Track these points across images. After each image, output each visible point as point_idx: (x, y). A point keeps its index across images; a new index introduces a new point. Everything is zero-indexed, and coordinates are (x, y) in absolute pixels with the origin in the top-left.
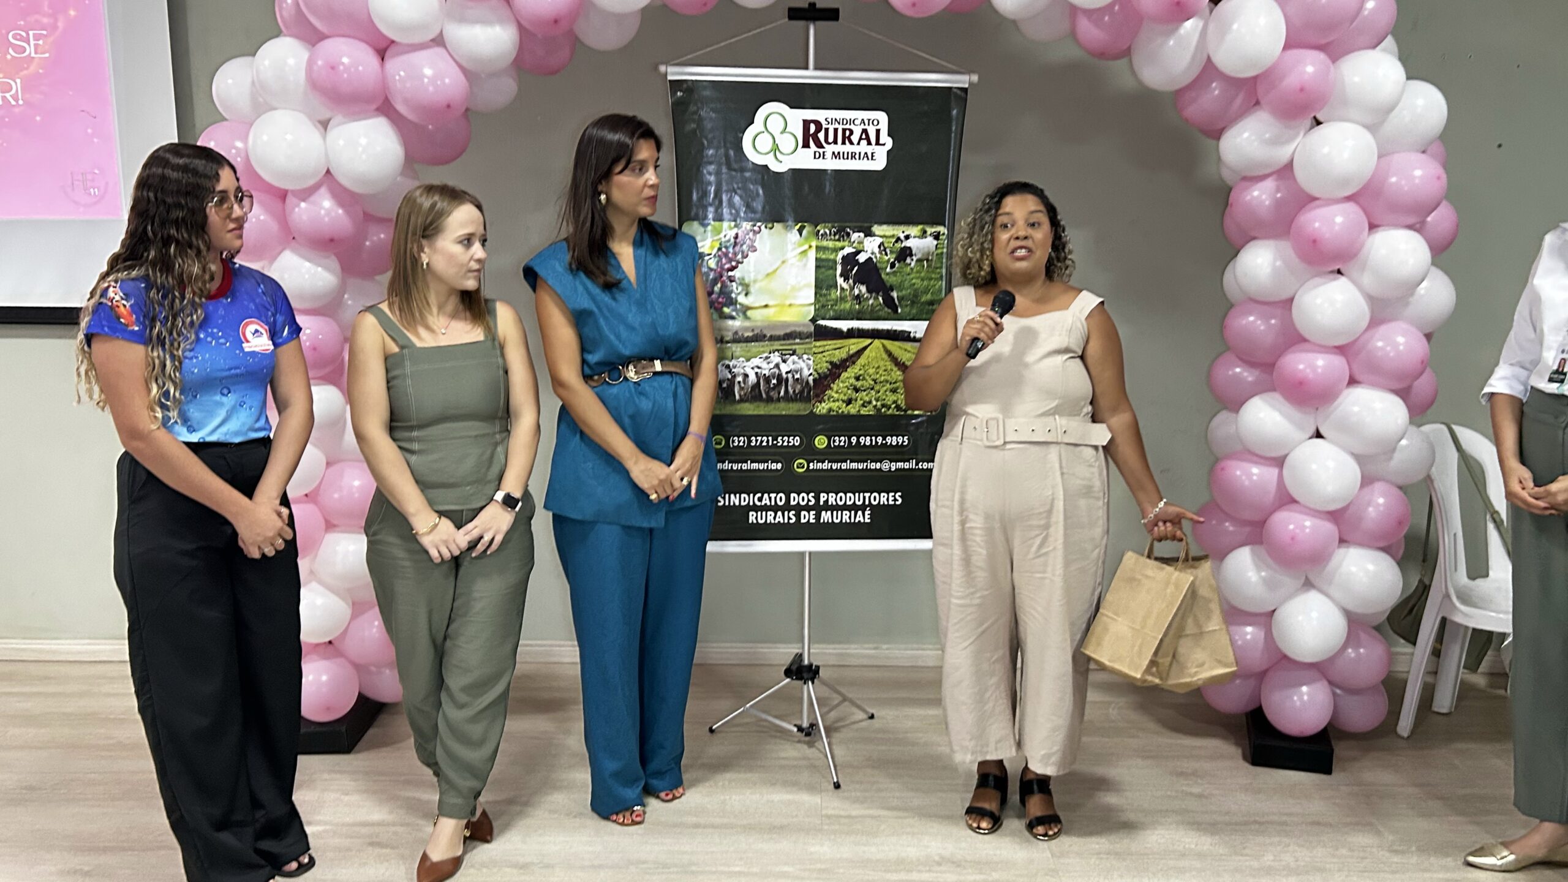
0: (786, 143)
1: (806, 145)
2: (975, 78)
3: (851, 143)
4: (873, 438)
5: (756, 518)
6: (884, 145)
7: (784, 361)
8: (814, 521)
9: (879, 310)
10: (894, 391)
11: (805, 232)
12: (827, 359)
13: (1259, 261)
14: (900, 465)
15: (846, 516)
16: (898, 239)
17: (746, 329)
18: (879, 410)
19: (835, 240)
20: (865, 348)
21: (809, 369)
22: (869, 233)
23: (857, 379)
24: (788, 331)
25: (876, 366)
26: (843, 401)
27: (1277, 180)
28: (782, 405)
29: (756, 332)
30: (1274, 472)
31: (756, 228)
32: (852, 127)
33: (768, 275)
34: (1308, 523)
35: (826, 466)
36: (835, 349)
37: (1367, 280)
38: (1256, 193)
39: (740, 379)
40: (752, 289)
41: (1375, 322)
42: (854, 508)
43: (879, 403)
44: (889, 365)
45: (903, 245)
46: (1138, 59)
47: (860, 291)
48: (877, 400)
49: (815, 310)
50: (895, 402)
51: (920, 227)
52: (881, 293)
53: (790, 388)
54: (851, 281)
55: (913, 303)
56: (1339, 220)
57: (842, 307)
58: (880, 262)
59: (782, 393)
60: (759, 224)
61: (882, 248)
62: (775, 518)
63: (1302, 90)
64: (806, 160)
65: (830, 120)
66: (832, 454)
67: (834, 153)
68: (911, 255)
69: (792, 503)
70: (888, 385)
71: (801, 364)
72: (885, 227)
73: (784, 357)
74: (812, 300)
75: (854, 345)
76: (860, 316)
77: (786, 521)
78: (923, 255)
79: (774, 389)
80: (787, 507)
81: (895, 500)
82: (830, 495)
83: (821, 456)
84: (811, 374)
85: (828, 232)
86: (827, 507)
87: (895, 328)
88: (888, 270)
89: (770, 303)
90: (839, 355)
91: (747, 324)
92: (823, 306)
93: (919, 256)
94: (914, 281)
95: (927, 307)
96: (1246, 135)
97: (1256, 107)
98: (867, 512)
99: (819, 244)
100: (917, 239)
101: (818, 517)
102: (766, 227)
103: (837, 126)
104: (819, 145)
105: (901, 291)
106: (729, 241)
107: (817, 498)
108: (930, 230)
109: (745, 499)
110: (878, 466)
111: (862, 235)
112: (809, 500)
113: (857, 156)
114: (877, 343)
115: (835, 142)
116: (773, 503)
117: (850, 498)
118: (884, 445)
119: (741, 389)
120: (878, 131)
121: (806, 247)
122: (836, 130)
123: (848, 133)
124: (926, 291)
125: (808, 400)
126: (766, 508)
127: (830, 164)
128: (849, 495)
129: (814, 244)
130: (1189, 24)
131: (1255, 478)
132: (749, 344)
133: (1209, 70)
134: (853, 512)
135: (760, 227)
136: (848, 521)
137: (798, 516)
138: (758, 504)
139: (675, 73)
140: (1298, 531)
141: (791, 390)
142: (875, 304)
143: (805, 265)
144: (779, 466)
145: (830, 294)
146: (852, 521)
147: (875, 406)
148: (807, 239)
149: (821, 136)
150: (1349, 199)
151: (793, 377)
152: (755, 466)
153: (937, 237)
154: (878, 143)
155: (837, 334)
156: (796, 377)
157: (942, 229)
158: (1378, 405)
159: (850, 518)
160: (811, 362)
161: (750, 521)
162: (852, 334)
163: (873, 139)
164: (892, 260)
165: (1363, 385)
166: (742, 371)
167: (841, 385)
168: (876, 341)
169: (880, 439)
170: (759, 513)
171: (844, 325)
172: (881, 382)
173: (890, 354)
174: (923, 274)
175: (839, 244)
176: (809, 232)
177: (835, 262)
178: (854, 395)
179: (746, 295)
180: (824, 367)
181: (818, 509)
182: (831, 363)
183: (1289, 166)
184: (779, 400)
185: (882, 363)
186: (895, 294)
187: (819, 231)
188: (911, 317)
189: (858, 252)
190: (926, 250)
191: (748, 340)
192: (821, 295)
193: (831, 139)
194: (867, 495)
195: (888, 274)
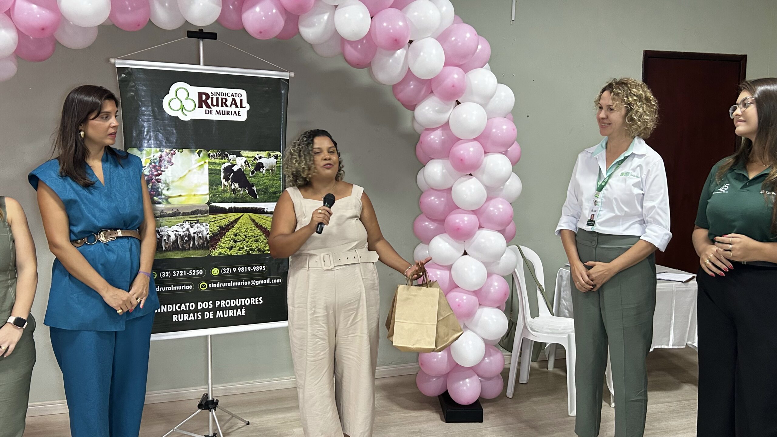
0: (189, 105)
1: (201, 106)
2: (292, 74)
3: (227, 106)
4: (246, 268)
5: (178, 318)
6: (245, 107)
7: (192, 227)
8: (212, 317)
9: (247, 197)
10: (256, 241)
11: (202, 154)
12: (217, 225)
13: (435, 170)
14: (261, 282)
15: (231, 313)
16: (255, 158)
17: (169, 209)
18: (248, 252)
19: (220, 159)
20: (239, 218)
21: (207, 231)
22: (239, 155)
23: (235, 235)
24: (194, 210)
25: (246, 228)
26: (228, 248)
27: (442, 130)
28: (191, 252)
29: (174, 211)
30: (447, 272)
31: (172, 152)
32: (227, 97)
33: (180, 178)
34: (465, 297)
35: (218, 285)
36: (222, 219)
37: (485, 178)
38: (432, 137)
39: (165, 238)
40: (171, 186)
41: (489, 199)
42: (236, 308)
43: (248, 248)
44: (253, 227)
45: (258, 162)
46: (375, 68)
47: (235, 186)
48: (247, 247)
49: (209, 198)
50: (257, 247)
51: (267, 152)
52: (247, 188)
53: (196, 242)
54: (230, 181)
55: (265, 193)
56: (471, 149)
57: (225, 196)
58: (246, 171)
59: (191, 245)
60: (174, 150)
61: (247, 163)
62: (189, 318)
63: (453, 86)
64: (201, 114)
65: (214, 93)
66: (222, 278)
67: (217, 111)
68: (263, 167)
69: (199, 308)
70: (253, 238)
71: (203, 229)
72: (247, 152)
73: (192, 225)
74: (207, 192)
75: (233, 216)
76: (235, 200)
77: (196, 318)
78: (269, 167)
79: (186, 243)
80: (196, 310)
81: (259, 301)
82: (222, 301)
83: (216, 279)
84: (208, 234)
85: (215, 154)
86: (220, 308)
87: (256, 207)
88: (251, 175)
89: (182, 194)
90: (224, 223)
91: (169, 206)
92: (214, 195)
93: (267, 168)
94: (265, 181)
95: (273, 195)
96: (427, 108)
97: (432, 94)
98: (243, 310)
99: (210, 161)
100: (265, 158)
101: (215, 314)
102: (178, 152)
103: (218, 96)
104: (208, 107)
105: (258, 186)
106: (156, 159)
107: (214, 304)
108: (272, 154)
109: (170, 308)
110: (249, 283)
111: (235, 156)
112: (209, 306)
113: (230, 113)
114: (246, 215)
115: (217, 105)
116: (187, 309)
117: (234, 303)
118: (252, 271)
119: (167, 243)
120: (241, 100)
121: (203, 162)
122: (217, 99)
123: (224, 101)
124: (272, 186)
125: (207, 248)
126: (183, 312)
127: (214, 117)
128: (232, 301)
129: (207, 161)
130: (399, 52)
131: (439, 276)
132: (170, 218)
133: (409, 75)
134: (235, 310)
135: (174, 151)
136: (233, 315)
137: (203, 315)
138: (179, 310)
139: (120, 63)
140: (460, 301)
141: (197, 244)
142: (244, 194)
143: (202, 173)
144: (191, 287)
145: (218, 189)
146: (235, 315)
147: (246, 250)
148: (203, 158)
149: (209, 101)
150: (475, 139)
151: (198, 235)
152: (176, 288)
153: (276, 157)
154: (241, 107)
155: (223, 211)
156: (199, 235)
157: (279, 153)
158: (492, 238)
159: (233, 314)
160: (208, 227)
161: (174, 321)
162: (231, 210)
163: (239, 105)
164: (252, 170)
165: (485, 229)
166: (167, 233)
167: (226, 239)
168: (246, 213)
169: (249, 269)
170: (179, 315)
171: (227, 206)
172: (249, 237)
173: (253, 221)
174: (269, 178)
175: (222, 161)
176: (204, 154)
177: (220, 171)
178: (234, 244)
179: (168, 189)
180: (216, 229)
181: (215, 310)
182: (220, 227)
183: (447, 123)
184: (189, 249)
185: (249, 226)
186: (255, 188)
187: (210, 154)
188: (264, 200)
189: (233, 165)
190: (271, 164)
191: (169, 215)
192: (212, 189)
193: (215, 103)
194: (243, 300)
195: (250, 177)
